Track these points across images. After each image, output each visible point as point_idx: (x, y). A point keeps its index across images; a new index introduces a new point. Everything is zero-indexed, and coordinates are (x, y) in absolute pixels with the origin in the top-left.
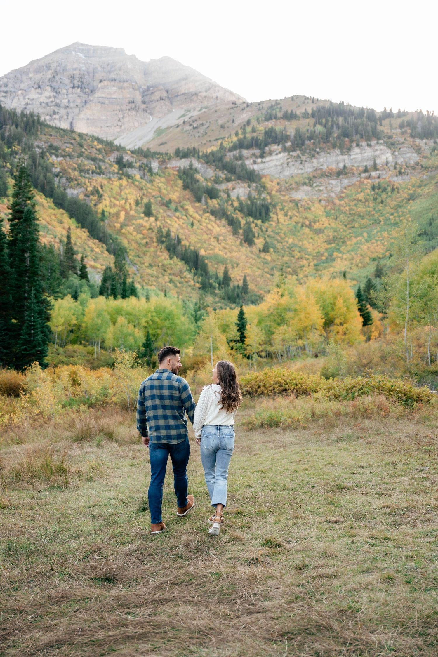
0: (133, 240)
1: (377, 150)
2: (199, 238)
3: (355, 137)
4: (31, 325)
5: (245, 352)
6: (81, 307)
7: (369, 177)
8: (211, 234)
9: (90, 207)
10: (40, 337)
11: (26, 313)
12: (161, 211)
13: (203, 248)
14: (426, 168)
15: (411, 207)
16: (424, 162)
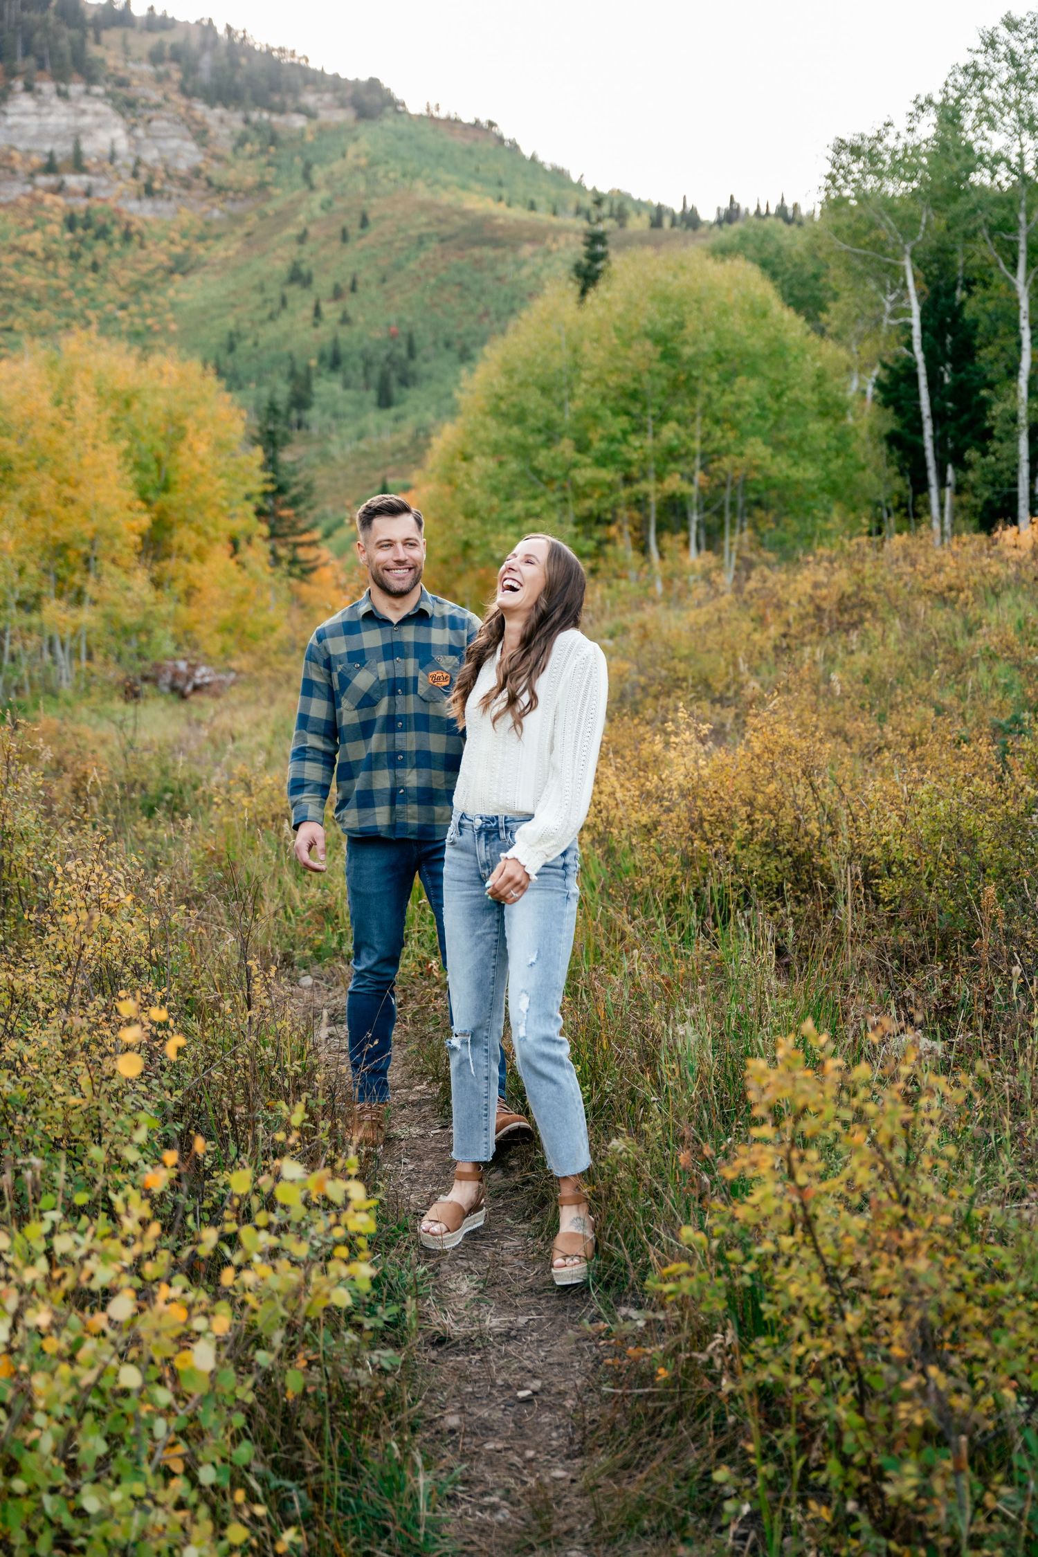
1: (83, 112)
3: (21, 63)
7: (59, 189)
14: (221, 189)
15: (177, 292)
16: (217, 172)
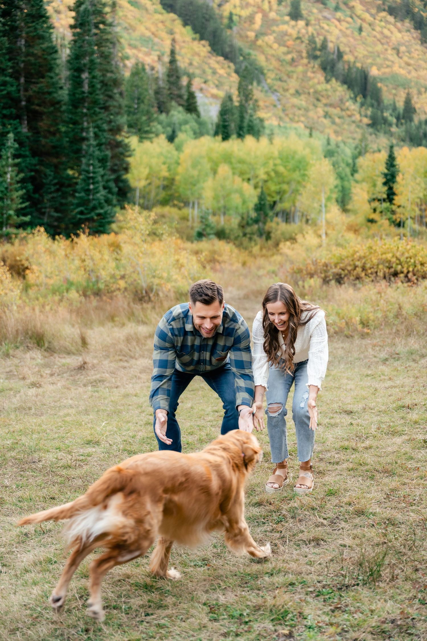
0: (273, 56)
2: (370, 49)
4: (89, 178)
5: (394, 217)
6: (175, 153)
8: (388, 43)
9: (212, 9)
10: (102, 194)
11: (84, 160)
12: (315, 11)
13: (376, 64)
